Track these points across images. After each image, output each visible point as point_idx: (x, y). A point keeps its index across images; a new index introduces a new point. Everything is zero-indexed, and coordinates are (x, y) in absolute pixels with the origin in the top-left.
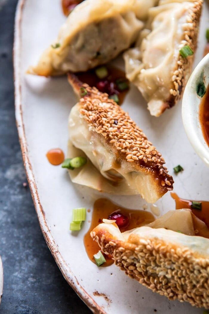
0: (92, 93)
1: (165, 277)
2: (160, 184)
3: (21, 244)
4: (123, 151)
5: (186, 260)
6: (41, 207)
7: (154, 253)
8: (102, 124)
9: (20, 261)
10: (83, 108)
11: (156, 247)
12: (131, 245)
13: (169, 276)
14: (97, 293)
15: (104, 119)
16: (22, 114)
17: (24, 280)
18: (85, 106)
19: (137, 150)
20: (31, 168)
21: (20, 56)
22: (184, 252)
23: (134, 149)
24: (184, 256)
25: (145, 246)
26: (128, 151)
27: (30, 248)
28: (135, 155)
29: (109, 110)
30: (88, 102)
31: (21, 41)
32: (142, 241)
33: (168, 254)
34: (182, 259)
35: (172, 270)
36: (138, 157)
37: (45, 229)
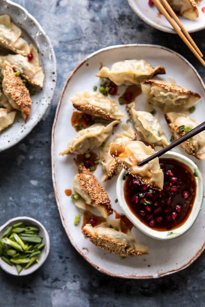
0: (83, 170)
1: (107, 247)
2: (108, 212)
3: (55, 226)
4: (94, 199)
5: (114, 244)
6: (63, 217)
7: (104, 240)
8: (86, 187)
9: (56, 232)
10: (79, 178)
11: (105, 239)
12: (95, 237)
13: (109, 247)
14: (84, 249)
15: (87, 184)
16: (55, 177)
17: (57, 240)
18: (80, 178)
19: (99, 199)
20: (59, 201)
21: (54, 150)
22: (114, 241)
23: (98, 198)
24: (114, 242)
25: (100, 238)
26: (96, 199)
27: (59, 227)
28: (99, 201)
29: (89, 179)
30: (81, 176)
31: (54, 143)
32: (100, 236)
33: (108, 241)
34: (113, 243)
35: (110, 246)
36: (100, 202)
37: (64, 226)
